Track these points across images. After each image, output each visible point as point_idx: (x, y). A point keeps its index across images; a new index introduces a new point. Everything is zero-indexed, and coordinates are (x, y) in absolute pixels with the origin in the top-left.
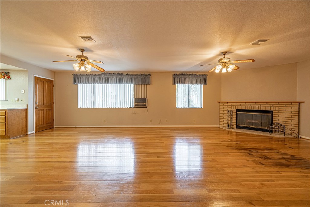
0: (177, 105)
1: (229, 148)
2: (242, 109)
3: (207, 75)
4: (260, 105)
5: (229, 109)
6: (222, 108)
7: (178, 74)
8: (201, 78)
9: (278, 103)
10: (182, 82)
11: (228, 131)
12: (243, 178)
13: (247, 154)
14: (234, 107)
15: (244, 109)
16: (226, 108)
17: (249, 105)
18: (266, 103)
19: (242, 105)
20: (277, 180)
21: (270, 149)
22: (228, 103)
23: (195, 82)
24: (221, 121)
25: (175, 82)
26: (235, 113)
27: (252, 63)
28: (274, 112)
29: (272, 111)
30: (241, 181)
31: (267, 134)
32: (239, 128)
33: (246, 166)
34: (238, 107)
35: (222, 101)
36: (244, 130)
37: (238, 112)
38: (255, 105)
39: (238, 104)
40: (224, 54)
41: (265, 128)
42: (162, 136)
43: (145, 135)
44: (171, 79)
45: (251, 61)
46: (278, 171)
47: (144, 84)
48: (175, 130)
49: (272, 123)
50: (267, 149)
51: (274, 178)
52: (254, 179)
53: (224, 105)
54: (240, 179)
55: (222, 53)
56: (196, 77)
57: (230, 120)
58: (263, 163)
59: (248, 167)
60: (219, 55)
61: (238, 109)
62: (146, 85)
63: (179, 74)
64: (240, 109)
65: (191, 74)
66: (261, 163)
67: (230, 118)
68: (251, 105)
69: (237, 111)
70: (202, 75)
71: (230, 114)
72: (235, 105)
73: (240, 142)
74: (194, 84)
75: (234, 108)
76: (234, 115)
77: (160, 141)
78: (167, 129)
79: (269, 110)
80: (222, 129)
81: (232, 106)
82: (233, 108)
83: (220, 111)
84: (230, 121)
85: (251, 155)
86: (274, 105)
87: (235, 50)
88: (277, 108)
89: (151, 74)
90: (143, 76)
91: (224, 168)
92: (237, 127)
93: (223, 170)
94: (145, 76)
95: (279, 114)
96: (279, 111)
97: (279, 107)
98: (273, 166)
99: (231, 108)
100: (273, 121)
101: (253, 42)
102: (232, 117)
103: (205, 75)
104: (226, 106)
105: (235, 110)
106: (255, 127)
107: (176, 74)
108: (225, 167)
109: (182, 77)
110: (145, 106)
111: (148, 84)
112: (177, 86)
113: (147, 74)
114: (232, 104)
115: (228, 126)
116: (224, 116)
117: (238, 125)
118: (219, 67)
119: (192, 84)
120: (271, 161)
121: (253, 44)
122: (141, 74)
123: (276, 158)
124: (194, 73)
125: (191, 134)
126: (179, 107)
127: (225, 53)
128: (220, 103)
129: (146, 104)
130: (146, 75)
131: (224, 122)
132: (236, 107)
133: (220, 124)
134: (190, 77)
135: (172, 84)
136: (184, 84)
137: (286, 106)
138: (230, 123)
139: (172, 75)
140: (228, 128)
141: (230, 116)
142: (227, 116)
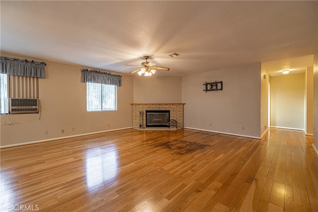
0: (87, 108)
1: (153, 146)
2: (151, 110)
3: (122, 76)
4: (162, 106)
5: (141, 110)
6: (134, 110)
7: (89, 70)
8: (115, 78)
9: (173, 104)
10: (94, 80)
11: (140, 131)
12: (179, 171)
13: (167, 148)
14: (145, 108)
15: (152, 110)
16: (138, 110)
17: (155, 106)
18: (166, 104)
19: (150, 106)
20: (196, 163)
21: (177, 141)
22: (140, 105)
23: (109, 82)
24: (133, 122)
25: (85, 80)
26: (145, 114)
27: (167, 71)
28: (170, 111)
29: (169, 111)
30: (181, 174)
31: (167, 129)
32: (148, 127)
33: (174, 160)
34: (148, 108)
35: (134, 103)
36: (152, 128)
37: (147, 113)
38: (160, 106)
39: (147, 106)
40: (147, 59)
41: (165, 124)
42: (74, 150)
43: (43, 156)
44: (80, 75)
45: (167, 69)
46: (192, 156)
47: (33, 76)
48: (87, 139)
49: (169, 120)
50: (175, 141)
51: (194, 163)
52: (186, 168)
53: (137, 106)
54: (179, 173)
55: (145, 57)
56: (110, 77)
57: (141, 120)
58: (182, 153)
59: (176, 159)
60: (142, 58)
61: (148, 110)
62: (35, 79)
63: (91, 71)
64: (149, 110)
65: (105, 73)
66: (180, 153)
67: (141, 119)
68: (157, 106)
69: (147, 111)
70: (117, 76)
71: (141, 115)
72: (145, 107)
73: (156, 139)
74: (108, 84)
75: (145, 110)
76: (144, 116)
77: (75, 159)
78: (75, 139)
79: (168, 110)
80: (135, 129)
81: (143, 108)
82: (143, 109)
83: (133, 113)
84: (141, 122)
85: (170, 148)
86: (171, 106)
87: (155, 57)
88: (173, 108)
89: (46, 63)
90: (29, 64)
91: (162, 168)
92: (147, 126)
93: (162, 169)
94: (34, 65)
95: (173, 112)
96: (173, 110)
97: (173, 107)
98: (187, 153)
99: (142, 110)
100: (170, 118)
101: (169, 54)
102: (143, 117)
103: (119, 76)
104: (138, 108)
105: (145, 111)
106: (159, 124)
107: (87, 70)
108: (163, 166)
109: (95, 74)
110: (36, 111)
111: (41, 77)
112: (87, 85)
113: (38, 62)
114: (143, 106)
115: (140, 126)
116: (136, 117)
117: (147, 124)
118: (144, 70)
119: (106, 84)
120: (183, 149)
121: (170, 55)
122: (26, 61)
123: (184, 146)
124: (108, 73)
125: (110, 140)
126: (91, 110)
127: (147, 57)
128: (133, 105)
129: (37, 107)
130: (36, 63)
131: (136, 123)
132: (146, 108)
133: (133, 125)
134: (104, 75)
135: (81, 82)
136: (96, 83)
137: (177, 106)
138: (141, 123)
139: (81, 70)
140: (140, 128)
141: (141, 117)
142: (138, 117)
